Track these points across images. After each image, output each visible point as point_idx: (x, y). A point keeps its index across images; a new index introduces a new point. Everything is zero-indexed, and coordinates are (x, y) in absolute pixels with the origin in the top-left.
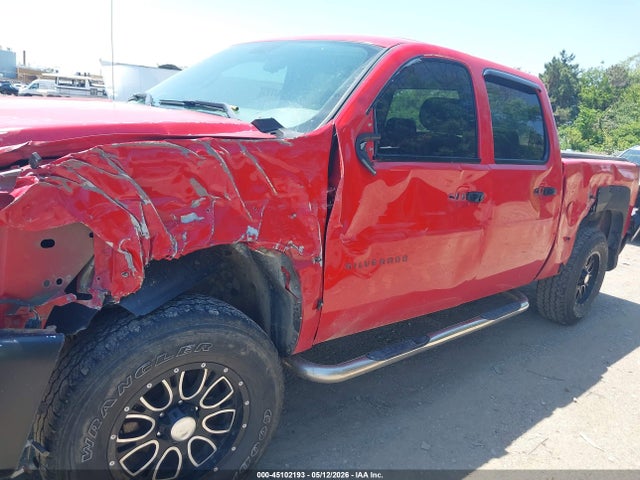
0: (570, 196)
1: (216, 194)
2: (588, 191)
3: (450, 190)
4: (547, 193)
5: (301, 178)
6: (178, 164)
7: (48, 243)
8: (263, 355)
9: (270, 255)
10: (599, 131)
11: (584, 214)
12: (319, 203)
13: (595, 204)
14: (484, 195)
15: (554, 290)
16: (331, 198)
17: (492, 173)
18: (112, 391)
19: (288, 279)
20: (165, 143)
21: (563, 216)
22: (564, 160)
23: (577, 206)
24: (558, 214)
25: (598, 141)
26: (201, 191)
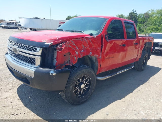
0: (140, 44)
1: (86, 47)
2: (144, 43)
3: (120, 44)
4: (136, 44)
5: (97, 43)
6: (81, 42)
7: (65, 56)
8: (94, 74)
9: (93, 57)
10: (143, 29)
11: (143, 48)
12: (100, 48)
13: (145, 46)
14: (126, 45)
15: (138, 64)
16: (102, 47)
17: (127, 41)
18: (75, 79)
19: (96, 61)
20: (79, 39)
21: (139, 48)
22: (139, 37)
23: (142, 46)
24: (138, 48)
25: (143, 31)
26: (83, 46)
